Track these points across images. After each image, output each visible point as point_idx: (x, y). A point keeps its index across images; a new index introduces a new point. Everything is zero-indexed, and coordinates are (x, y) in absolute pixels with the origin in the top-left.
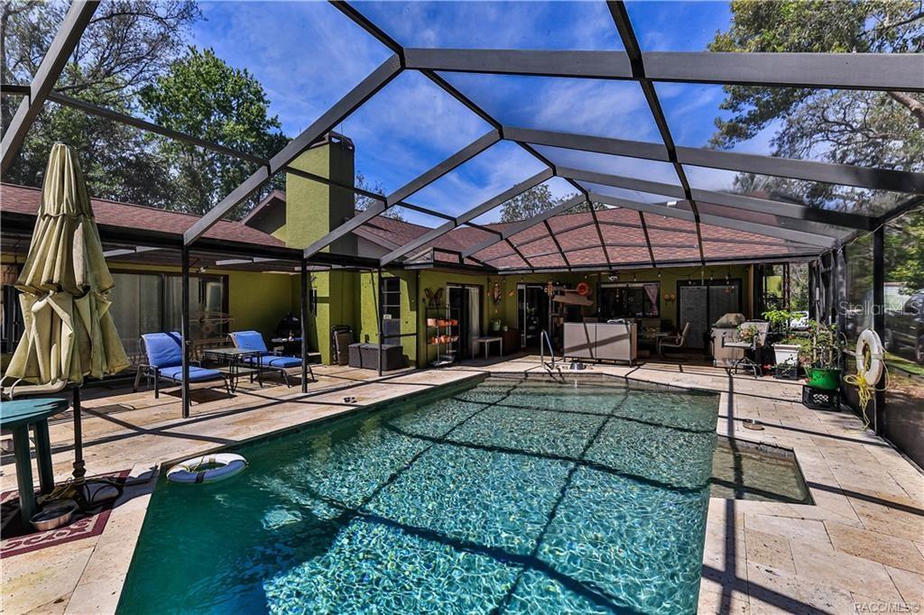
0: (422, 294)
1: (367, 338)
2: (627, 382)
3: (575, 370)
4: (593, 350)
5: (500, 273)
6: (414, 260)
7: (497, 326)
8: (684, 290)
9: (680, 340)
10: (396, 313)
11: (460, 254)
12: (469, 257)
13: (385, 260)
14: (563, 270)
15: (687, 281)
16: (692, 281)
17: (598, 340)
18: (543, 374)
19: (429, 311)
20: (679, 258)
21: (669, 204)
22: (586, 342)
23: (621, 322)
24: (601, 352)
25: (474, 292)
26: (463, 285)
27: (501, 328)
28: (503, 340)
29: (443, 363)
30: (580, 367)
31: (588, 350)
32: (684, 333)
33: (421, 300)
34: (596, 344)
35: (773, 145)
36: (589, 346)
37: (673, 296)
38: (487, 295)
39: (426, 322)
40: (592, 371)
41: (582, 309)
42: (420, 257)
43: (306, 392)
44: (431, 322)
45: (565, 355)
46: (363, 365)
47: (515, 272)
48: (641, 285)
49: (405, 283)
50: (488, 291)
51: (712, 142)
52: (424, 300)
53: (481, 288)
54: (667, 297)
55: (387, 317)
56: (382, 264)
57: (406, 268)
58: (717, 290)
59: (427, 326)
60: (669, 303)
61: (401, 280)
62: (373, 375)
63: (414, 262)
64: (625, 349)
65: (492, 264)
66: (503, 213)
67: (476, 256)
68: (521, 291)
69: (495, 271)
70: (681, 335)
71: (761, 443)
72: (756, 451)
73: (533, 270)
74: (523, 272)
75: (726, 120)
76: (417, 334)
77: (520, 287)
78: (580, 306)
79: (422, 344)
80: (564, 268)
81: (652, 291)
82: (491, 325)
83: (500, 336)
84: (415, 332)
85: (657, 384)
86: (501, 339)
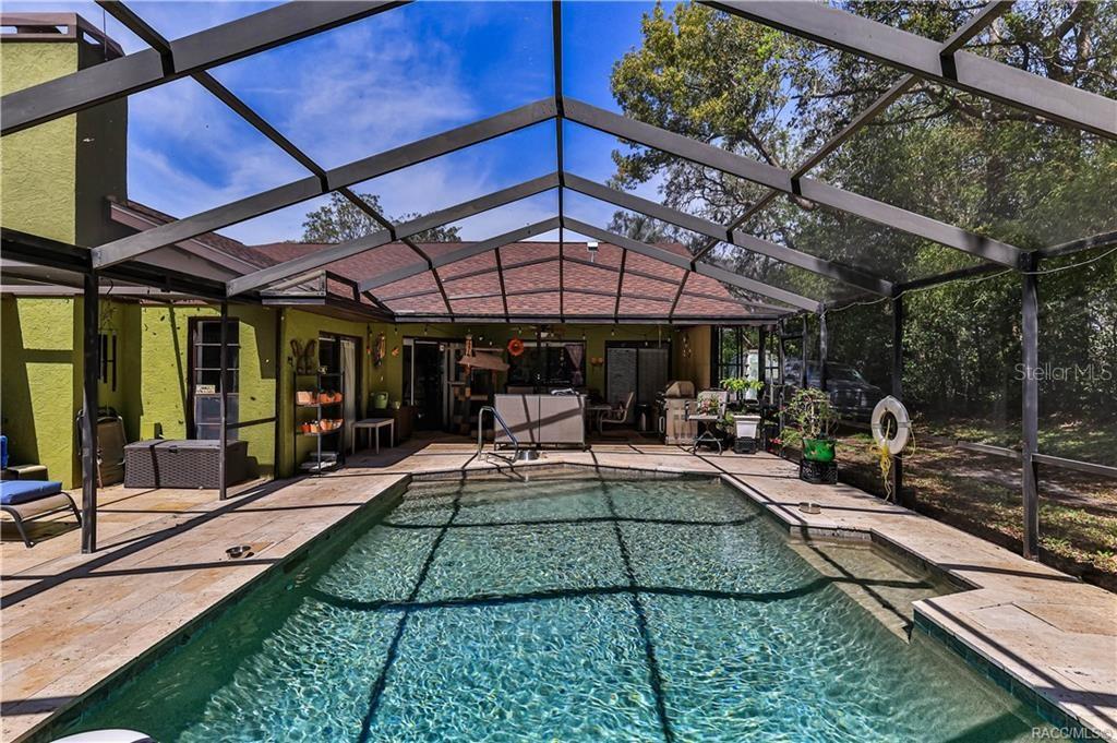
0: (287, 350)
1: (158, 429)
2: (598, 471)
3: (527, 461)
4: (535, 431)
5: (397, 320)
6: (283, 289)
7: (383, 402)
8: (613, 351)
9: (622, 414)
10: (229, 384)
11: (355, 286)
12: (367, 294)
13: (236, 287)
14: (497, 321)
15: (644, 342)
16: (649, 342)
17: (542, 417)
18: (489, 470)
19: (297, 378)
20: (642, 313)
21: (590, 245)
22: (525, 421)
23: (569, 393)
24: (547, 434)
25: (348, 348)
26: (338, 337)
27: (389, 405)
28: (395, 423)
29: (323, 465)
30: (534, 456)
31: (527, 432)
32: (627, 406)
33: (284, 361)
34: (541, 423)
35: (661, 192)
36: (529, 426)
37: (601, 360)
38: (367, 353)
39: (294, 397)
40: (545, 461)
41: (494, 375)
42: (296, 285)
43: (94, 550)
44: (304, 398)
45: (496, 440)
46: (162, 484)
47: (425, 320)
48: (563, 344)
49: (252, 329)
50: (368, 348)
51: (616, 178)
52: (290, 359)
53: (358, 342)
54: (594, 360)
55: (205, 390)
56: (231, 292)
57: (264, 302)
58: (647, 354)
59: (295, 405)
60: (596, 368)
61: (242, 325)
62: (209, 499)
63: (285, 293)
64: (575, 428)
65: (390, 305)
66: (307, 228)
67: (373, 292)
68: (407, 349)
69: (391, 317)
70: (624, 407)
71: (839, 528)
72: (833, 538)
73: (453, 318)
74: (438, 320)
75: (623, 155)
76: (277, 419)
77: (407, 342)
78: (490, 371)
79: (287, 436)
80: (500, 317)
81: (575, 353)
82: (372, 401)
83: (391, 417)
84: (274, 415)
85: (641, 470)
86: (391, 421)
